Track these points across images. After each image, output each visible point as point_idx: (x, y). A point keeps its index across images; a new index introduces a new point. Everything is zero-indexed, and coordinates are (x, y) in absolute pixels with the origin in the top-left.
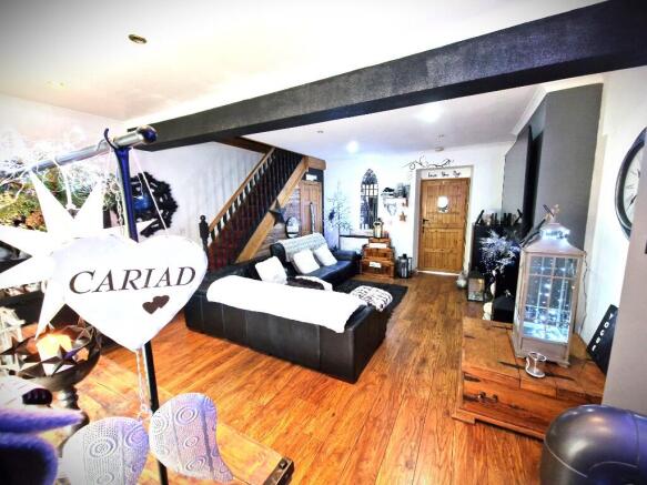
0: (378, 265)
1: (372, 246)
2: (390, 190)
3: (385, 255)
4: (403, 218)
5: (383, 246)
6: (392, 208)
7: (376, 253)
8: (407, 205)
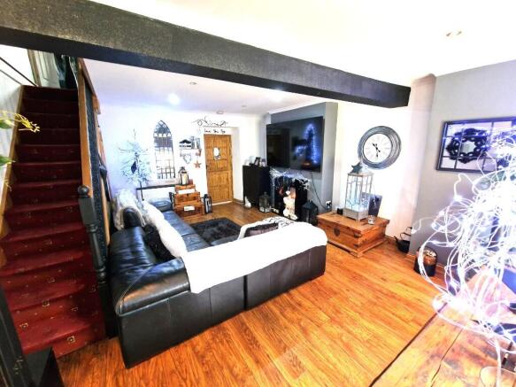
0: (192, 208)
1: (181, 192)
2: (188, 142)
3: (194, 198)
4: (198, 165)
5: (191, 191)
6: (187, 158)
7: (187, 198)
8: (200, 155)
